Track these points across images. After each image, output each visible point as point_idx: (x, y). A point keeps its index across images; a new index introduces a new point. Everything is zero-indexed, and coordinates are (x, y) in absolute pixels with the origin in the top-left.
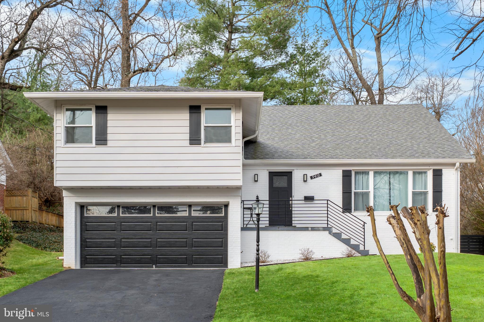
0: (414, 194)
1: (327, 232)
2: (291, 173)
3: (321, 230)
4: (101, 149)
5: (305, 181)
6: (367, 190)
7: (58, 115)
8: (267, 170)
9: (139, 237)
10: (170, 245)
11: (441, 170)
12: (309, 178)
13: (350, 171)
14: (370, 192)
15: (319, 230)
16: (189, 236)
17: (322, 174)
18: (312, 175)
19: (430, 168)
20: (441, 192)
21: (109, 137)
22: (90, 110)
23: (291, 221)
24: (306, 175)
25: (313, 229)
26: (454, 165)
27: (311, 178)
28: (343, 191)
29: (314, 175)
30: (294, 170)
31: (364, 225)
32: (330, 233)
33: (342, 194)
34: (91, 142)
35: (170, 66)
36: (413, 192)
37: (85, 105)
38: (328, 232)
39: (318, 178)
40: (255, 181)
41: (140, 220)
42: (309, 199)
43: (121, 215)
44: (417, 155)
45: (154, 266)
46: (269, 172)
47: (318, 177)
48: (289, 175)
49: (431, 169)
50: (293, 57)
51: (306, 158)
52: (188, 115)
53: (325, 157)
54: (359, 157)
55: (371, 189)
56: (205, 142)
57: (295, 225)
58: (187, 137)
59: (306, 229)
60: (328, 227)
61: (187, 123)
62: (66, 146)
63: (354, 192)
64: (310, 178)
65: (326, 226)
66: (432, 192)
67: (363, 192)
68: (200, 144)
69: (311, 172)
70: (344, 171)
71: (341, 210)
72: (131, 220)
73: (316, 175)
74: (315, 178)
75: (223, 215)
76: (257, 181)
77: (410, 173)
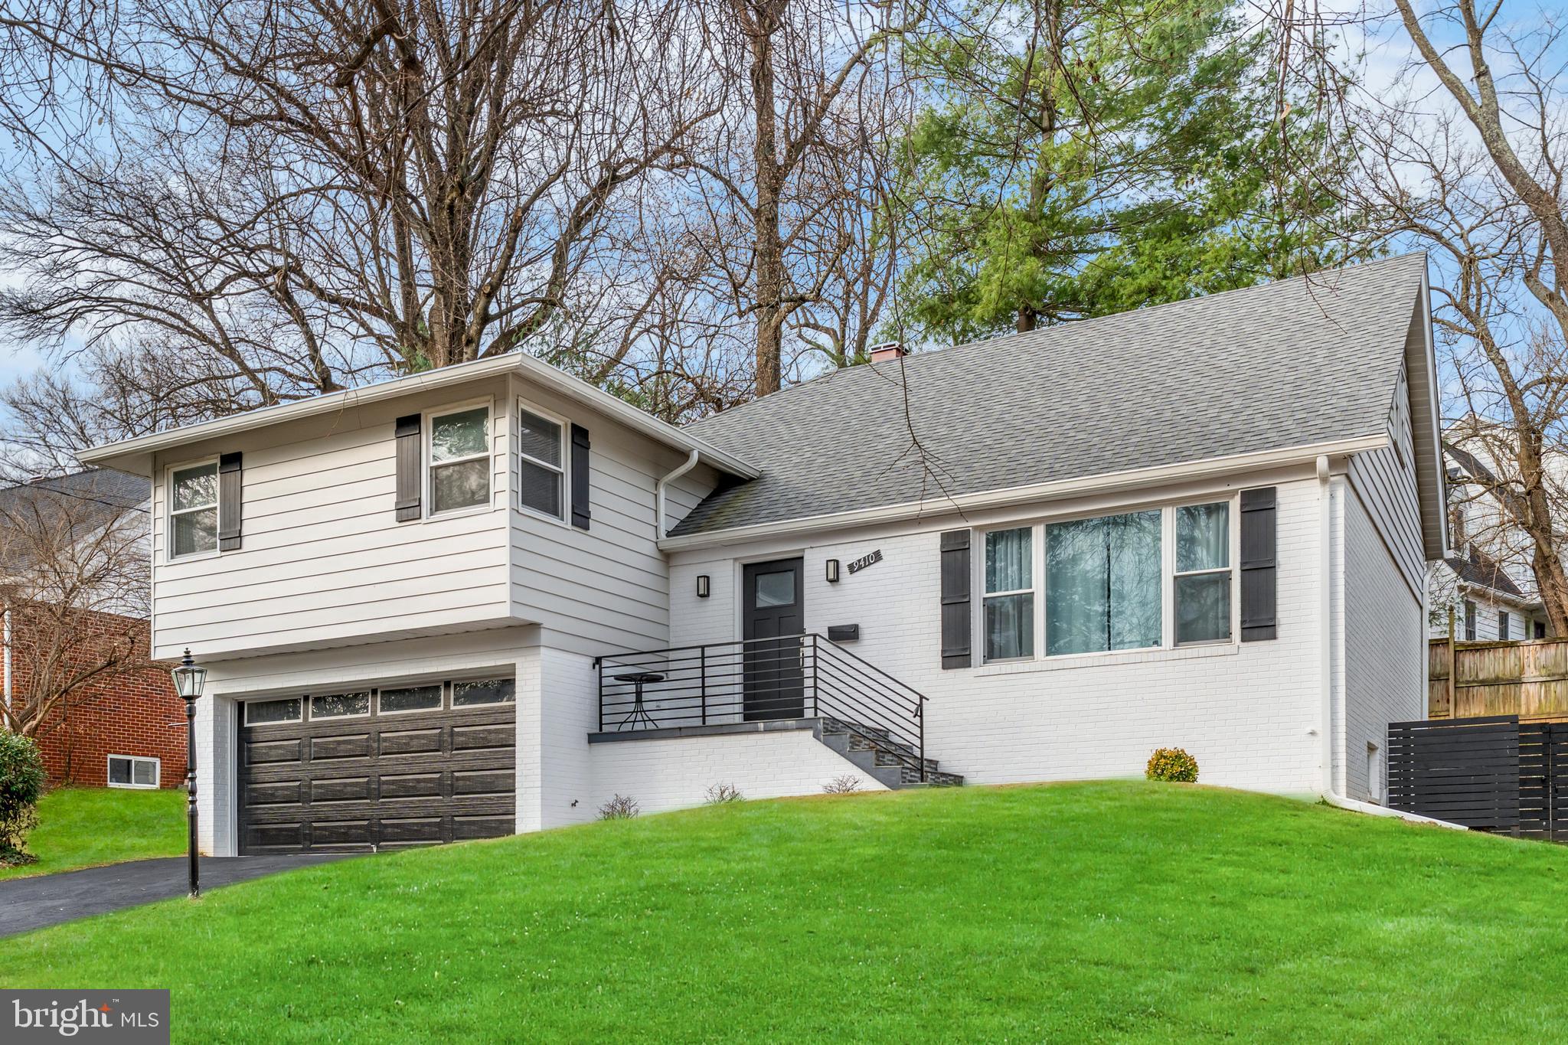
0: (1181, 585)
1: (808, 735)
2: (799, 560)
3: (793, 730)
4: (235, 559)
5: (834, 581)
6: (1026, 588)
7: (158, 490)
8: (735, 559)
9: (344, 773)
10: (409, 790)
11: (1271, 491)
12: (844, 569)
13: (965, 534)
14: (1033, 593)
15: (787, 729)
16: (444, 766)
18: (853, 559)
19: (1231, 488)
20: (1271, 567)
21: (246, 528)
24: (836, 559)
25: (770, 727)
27: (852, 569)
28: (943, 599)
30: (803, 550)
31: (920, 706)
32: (817, 737)
33: (940, 611)
36: (1175, 578)
37: (203, 457)
38: (810, 733)
39: (872, 566)
40: (702, 596)
41: (347, 730)
42: (842, 635)
43: (311, 719)
44: (1191, 451)
45: (374, 848)
46: (745, 566)
48: (793, 565)
49: (1236, 492)
52: (395, 442)
53: (893, 499)
54: (994, 486)
55: (1038, 583)
56: (433, 510)
58: (393, 501)
59: (752, 728)
62: (175, 560)
63: (981, 600)
64: (846, 569)
65: (813, 716)
66: (1240, 573)
68: (420, 518)
69: (849, 552)
70: (946, 537)
72: (328, 732)
74: (860, 568)
76: (705, 596)
77: (1169, 516)
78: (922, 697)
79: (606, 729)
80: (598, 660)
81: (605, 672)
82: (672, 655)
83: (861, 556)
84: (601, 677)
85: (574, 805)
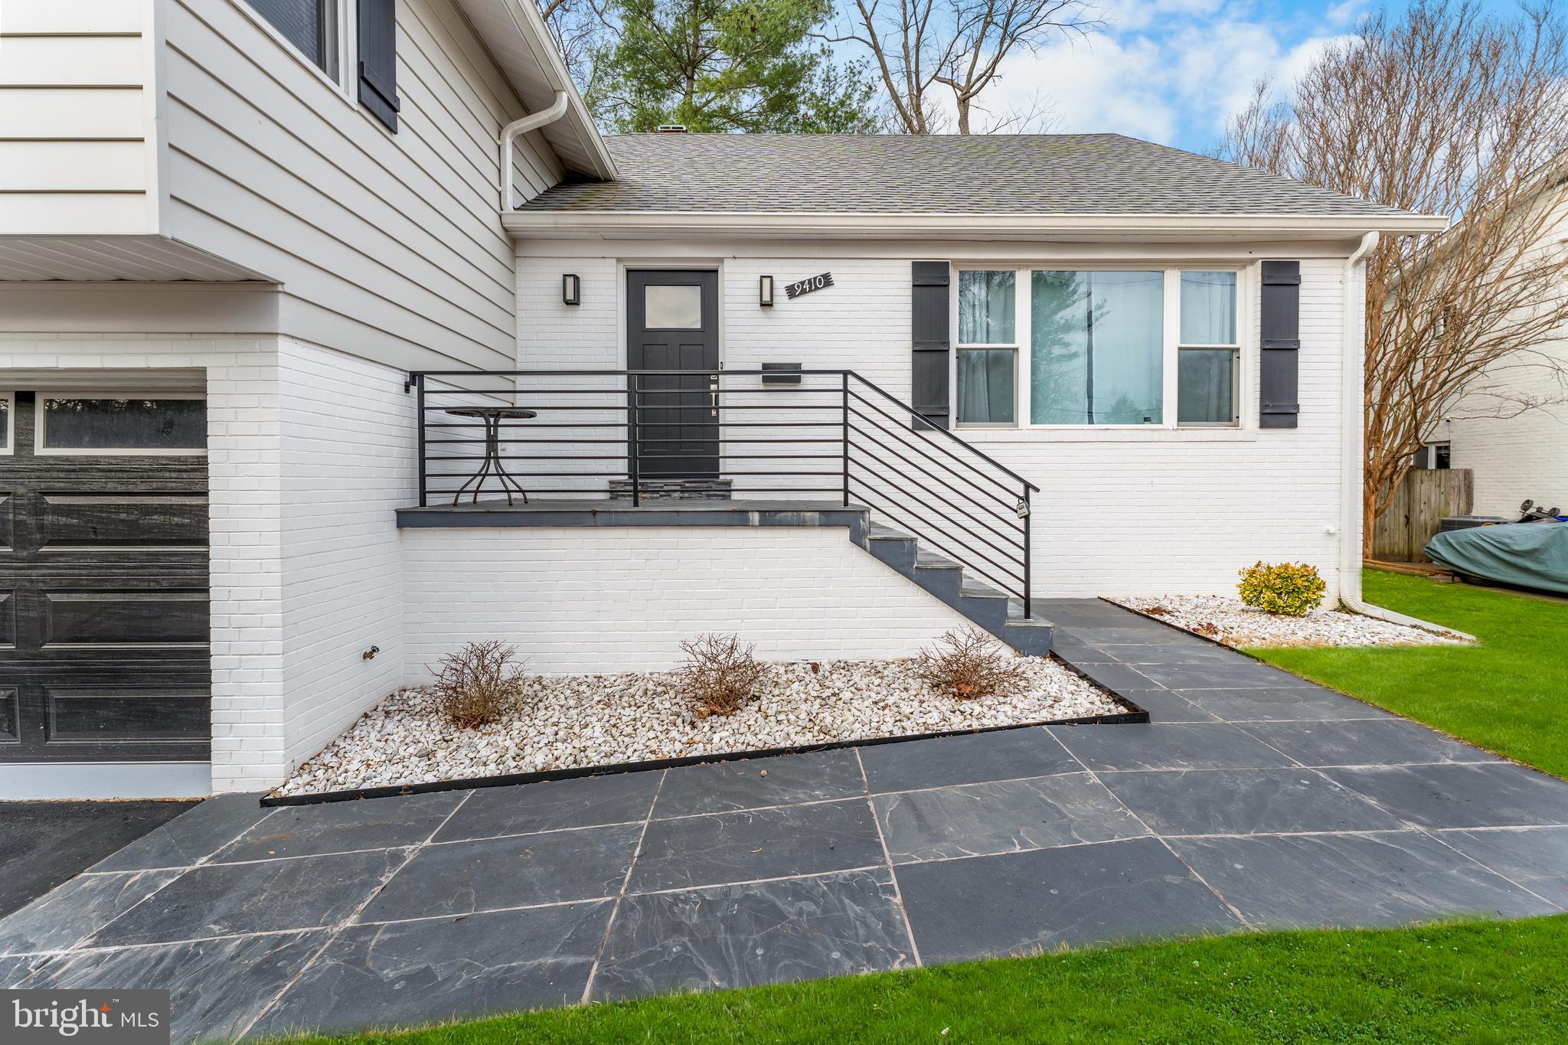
0: (1188, 357)
1: (843, 535)
2: (713, 273)
3: (813, 526)
5: (767, 305)
6: (1004, 342)
8: (619, 260)
11: (1294, 266)
12: (781, 293)
13: (943, 267)
14: (1016, 350)
15: (802, 525)
17: (833, 277)
18: (795, 281)
19: (1253, 256)
20: (1293, 350)
24: (771, 277)
25: (772, 520)
27: (792, 292)
28: (915, 343)
29: (803, 283)
30: (721, 260)
31: (1026, 498)
32: (857, 539)
33: (910, 359)
36: (1181, 350)
38: (848, 533)
39: (819, 292)
40: (569, 303)
44: (1196, 210)
46: (628, 271)
47: (817, 288)
49: (1253, 262)
55: (1023, 339)
57: (728, 477)
59: (736, 520)
60: (846, 509)
63: (958, 350)
64: (784, 292)
65: (840, 505)
66: (1258, 352)
67: (987, 350)
69: (789, 271)
70: (918, 267)
71: (906, 418)
73: (810, 280)
74: (803, 292)
76: (573, 303)
77: (1172, 280)
78: (1028, 486)
79: (432, 501)
80: (416, 378)
81: (430, 400)
82: (522, 382)
83: (805, 277)
84: (422, 409)
85: (368, 656)
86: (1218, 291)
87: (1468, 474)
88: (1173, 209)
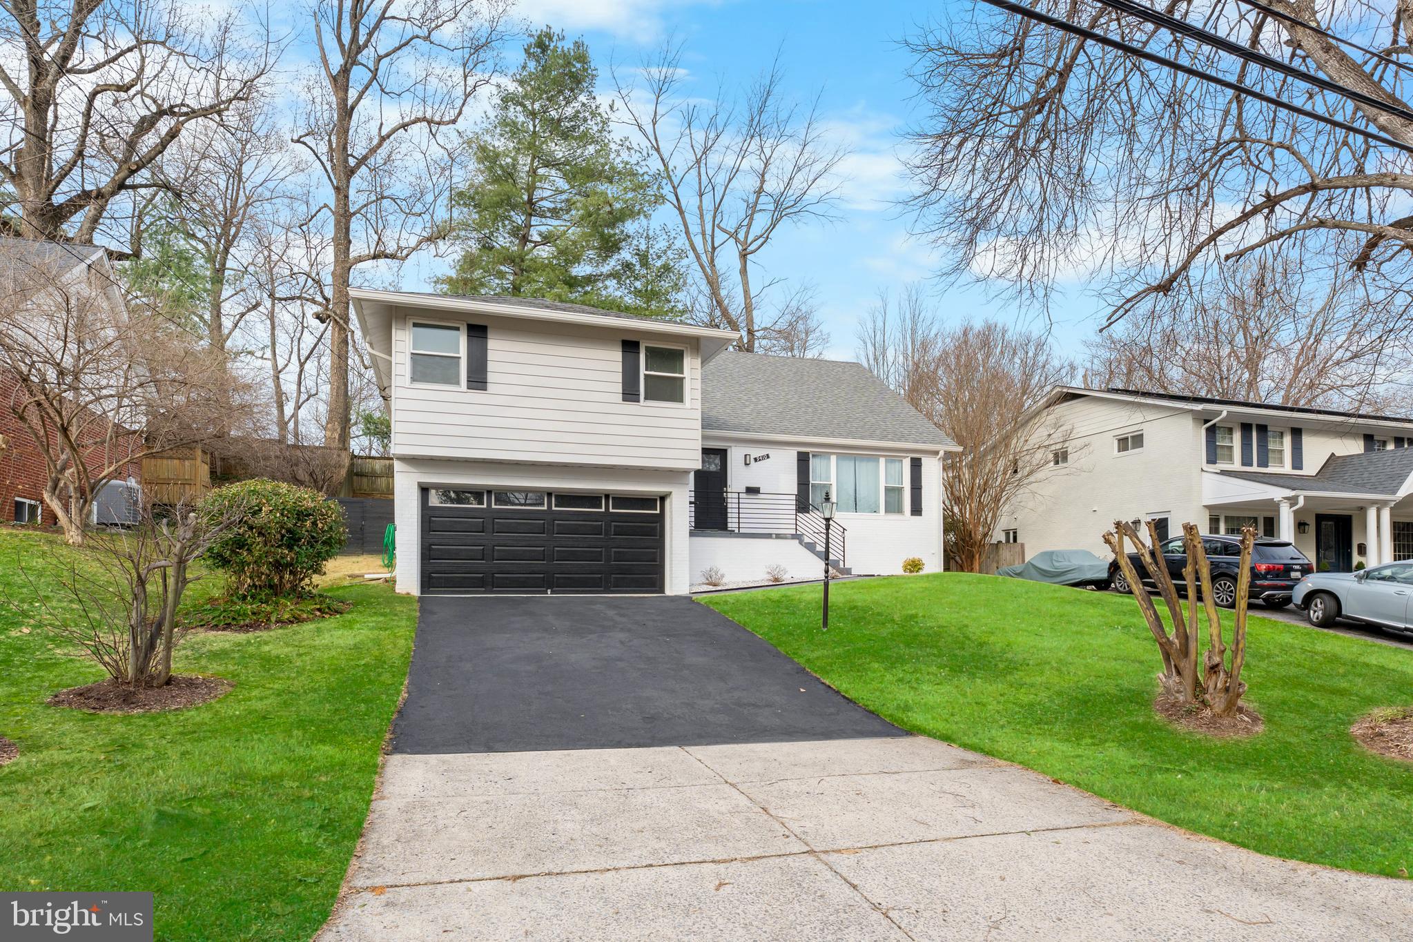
0: (888, 490)
1: (797, 542)
2: (725, 451)
3: (788, 539)
4: (476, 396)
6: (827, 481)
7: (399, 332)
9: (524, 543)
10: (576, 557)
11: (920, 459)
13: (808, 454)
14: (831, 484)
15: (786, 538)
16: (605, 544)
17: (770, 456)
18: (757, 456)
20: (920, 488)
21: (491, 377)
22: (457, 329)
23: (726, 523)
25: (778, 536)
26: (937, 453)
27: (756, 460)
28: (798, 481)
29: (760, 457)
30: (730, 447)
32: (801, 543)
33: (796, 486)
34: (458, 383)
35: (437, 255)
36: (885, 487)
37: (448, 320)
41: (526, 516)
42: (753, 491)
43: (493, 506)
44: (890, 437)
45: (549, 591)
47: (764, 459)
48: (724, 454)
49: (908, 457)
50: (628, 266)
51: (748, 430)
52: (620, 354)
53: (773, 431)
54: (818, 435)
55: (833, 481)
56: (646, 398)
58: (619, 388)
59: (769, 536)
60: (796, 534)
61: (619, 367)
62: (412, 386)
63: (813, 484)
64: (753, 460)
65: (793, 532)
66: (910, 489)
67: (822, 484)
68: (639, 401)
69: (756, 452)
70: (799, 453)
72: (508, 516)
73: (762, 457)
74: (760, 460)
75: (658, 512)
77: (882, 461)
83: (761, 455)
86: (897, 465)
87: (1022, 545)
88: (882, 439)
